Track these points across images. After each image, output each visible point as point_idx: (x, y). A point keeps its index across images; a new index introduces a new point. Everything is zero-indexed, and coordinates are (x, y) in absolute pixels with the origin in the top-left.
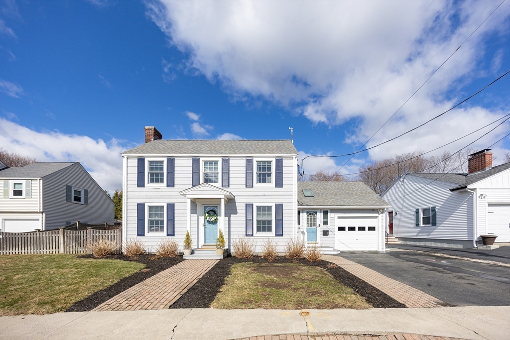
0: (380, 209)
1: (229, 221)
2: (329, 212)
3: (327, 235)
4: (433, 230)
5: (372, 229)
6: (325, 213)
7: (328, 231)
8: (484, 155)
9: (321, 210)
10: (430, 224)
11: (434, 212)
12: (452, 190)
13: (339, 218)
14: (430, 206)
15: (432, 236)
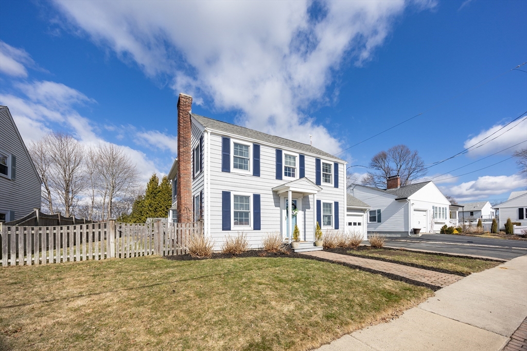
1: (305, 215)
4: (379, 226)
5: (359, 224)
8: (397, 179)
10: (375, 221)
11: (379, 213)
12: (396, 200)
14: (376, 209)
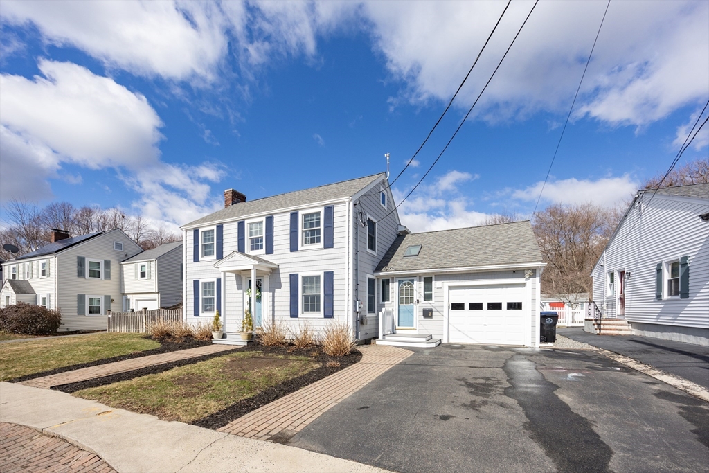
0: (529, 269)
1: (273, 297)
2: (433, 278)
3: (431, 317)
4: (682, 308)
5: (515, 306)
6: (428, 281)
7: (431, 311)
9: (420, 277)
10: (678, 294)
11: (685, 269)
13: (451, 288)
14: (680, 256)
15: (681, 321)
